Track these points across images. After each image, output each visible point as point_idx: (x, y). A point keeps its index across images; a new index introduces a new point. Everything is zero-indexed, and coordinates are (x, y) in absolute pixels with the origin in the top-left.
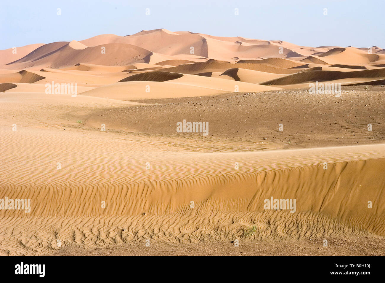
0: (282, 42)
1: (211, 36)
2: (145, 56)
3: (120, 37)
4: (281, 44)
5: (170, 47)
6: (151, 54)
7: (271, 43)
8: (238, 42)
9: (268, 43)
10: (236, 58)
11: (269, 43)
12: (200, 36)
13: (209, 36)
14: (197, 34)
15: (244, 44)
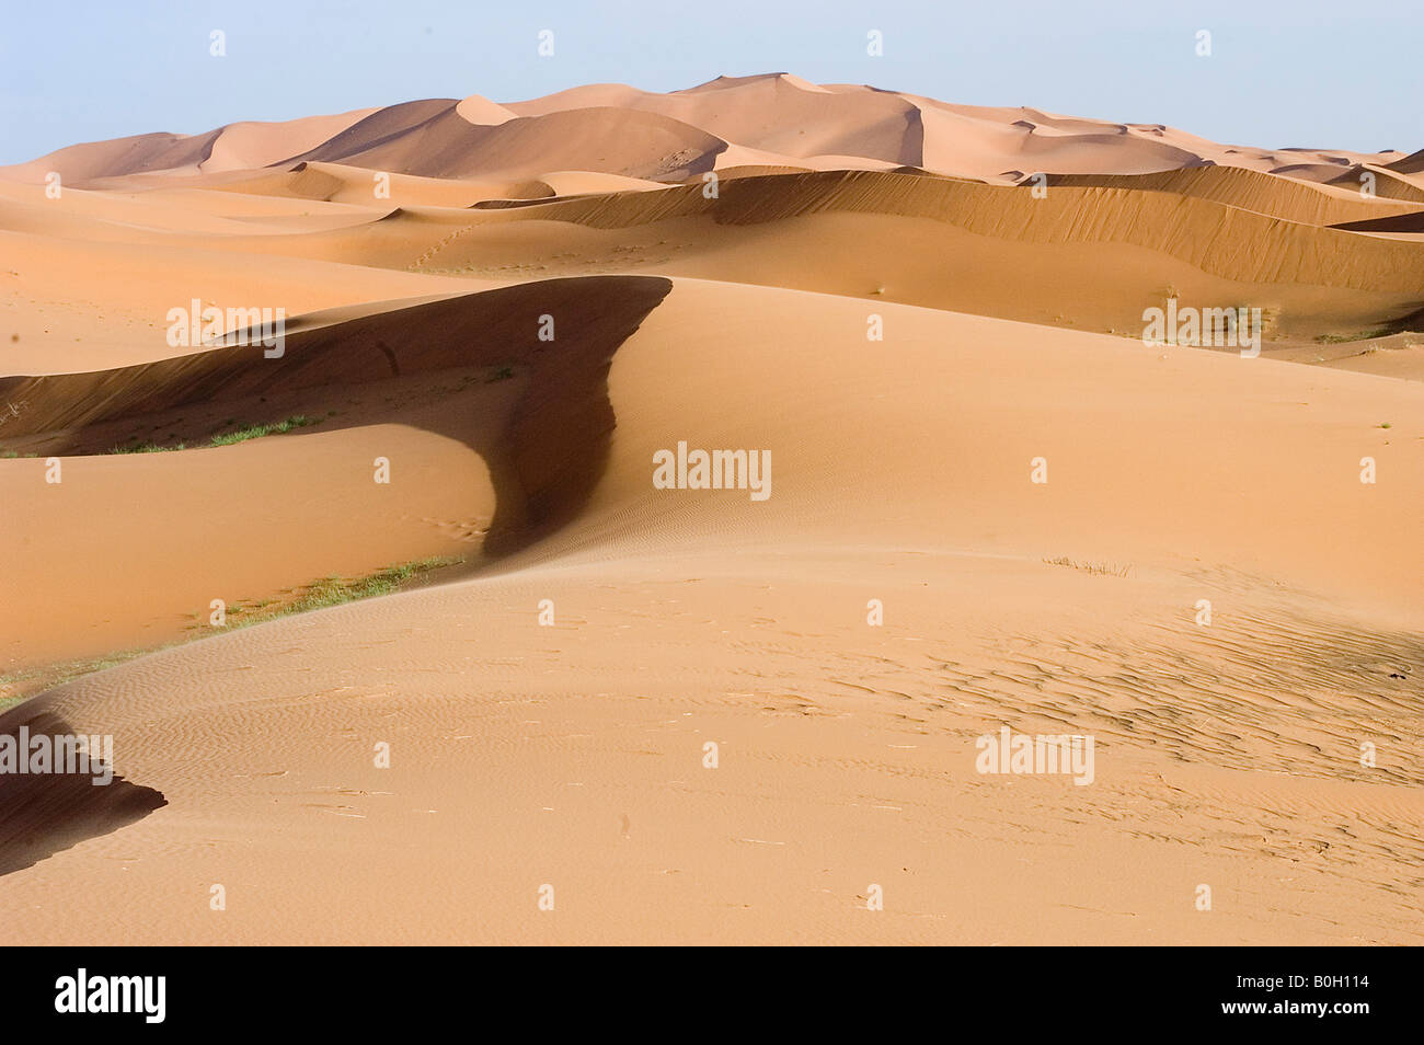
0: (1163, 128)
1: (939, 103)
2: (702, 153)
3: (645, 94)
4: (1161, 135)
5: (802, 132)
6: (722, 147)
7: (1130, 129)
8: (1021, 124)
9: (1119, 131)
10: (1017, 173)
11: (1124, 129)
12: (901, 99)
13: (931, 102)
14: (895, 93)
15: (1042, 130)
